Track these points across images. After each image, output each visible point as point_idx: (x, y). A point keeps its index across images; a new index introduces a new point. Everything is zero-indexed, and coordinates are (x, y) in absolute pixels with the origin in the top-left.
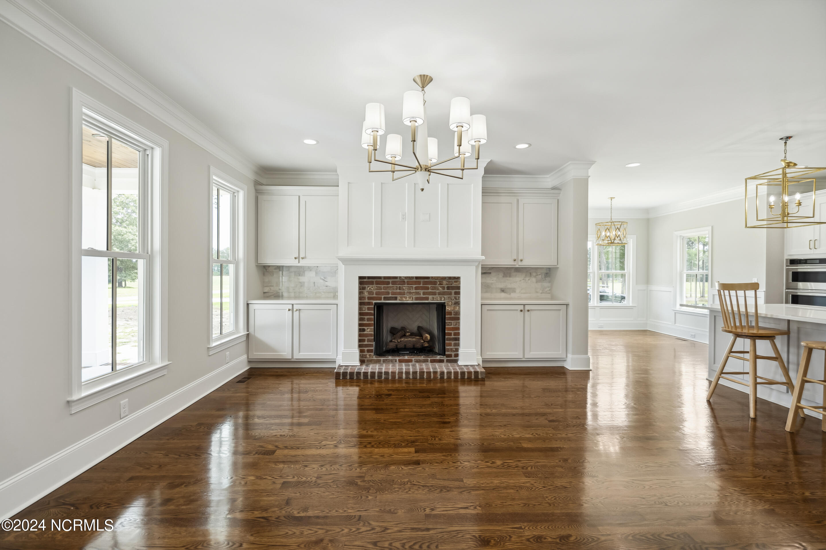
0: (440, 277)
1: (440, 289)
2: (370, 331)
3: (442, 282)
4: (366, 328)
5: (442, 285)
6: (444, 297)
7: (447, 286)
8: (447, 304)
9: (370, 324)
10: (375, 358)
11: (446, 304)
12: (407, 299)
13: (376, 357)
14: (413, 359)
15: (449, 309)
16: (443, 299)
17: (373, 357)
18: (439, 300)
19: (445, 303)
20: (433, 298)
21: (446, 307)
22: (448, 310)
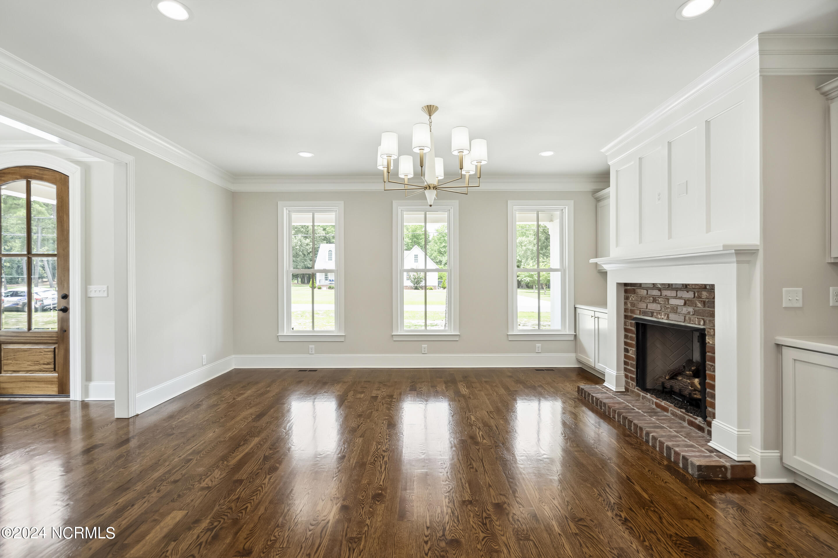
0: (698, 285)
1: (699, 305)
2: (632, 353)
3: (701, 294)
4: (629, 348)
5: (701, 298)
6: (703, 319)
7: (707, 300)
8: (708, 332)
9: (631, 344)
10: (637, 391)
11: (706, 332)
12: (662, 317)
13: (637, 389)
14: (670, 408)
15: (711, 343)
16: (702, 323)
17: (635, 388)
18: (697, 323)
19: (704, 330)
20: (690, 319)
21: (707, 337)
22: (709, 342)
